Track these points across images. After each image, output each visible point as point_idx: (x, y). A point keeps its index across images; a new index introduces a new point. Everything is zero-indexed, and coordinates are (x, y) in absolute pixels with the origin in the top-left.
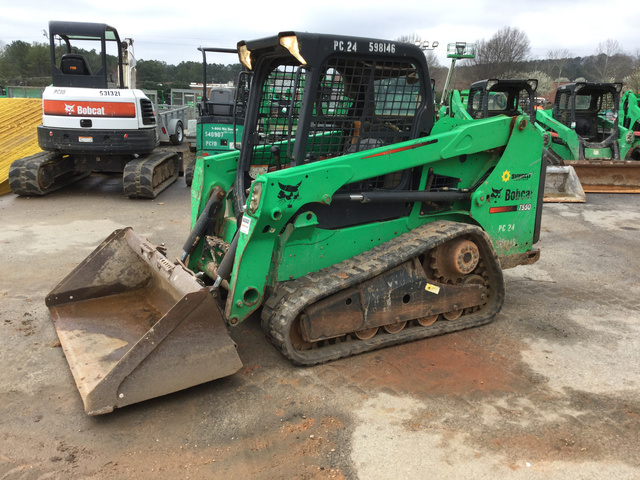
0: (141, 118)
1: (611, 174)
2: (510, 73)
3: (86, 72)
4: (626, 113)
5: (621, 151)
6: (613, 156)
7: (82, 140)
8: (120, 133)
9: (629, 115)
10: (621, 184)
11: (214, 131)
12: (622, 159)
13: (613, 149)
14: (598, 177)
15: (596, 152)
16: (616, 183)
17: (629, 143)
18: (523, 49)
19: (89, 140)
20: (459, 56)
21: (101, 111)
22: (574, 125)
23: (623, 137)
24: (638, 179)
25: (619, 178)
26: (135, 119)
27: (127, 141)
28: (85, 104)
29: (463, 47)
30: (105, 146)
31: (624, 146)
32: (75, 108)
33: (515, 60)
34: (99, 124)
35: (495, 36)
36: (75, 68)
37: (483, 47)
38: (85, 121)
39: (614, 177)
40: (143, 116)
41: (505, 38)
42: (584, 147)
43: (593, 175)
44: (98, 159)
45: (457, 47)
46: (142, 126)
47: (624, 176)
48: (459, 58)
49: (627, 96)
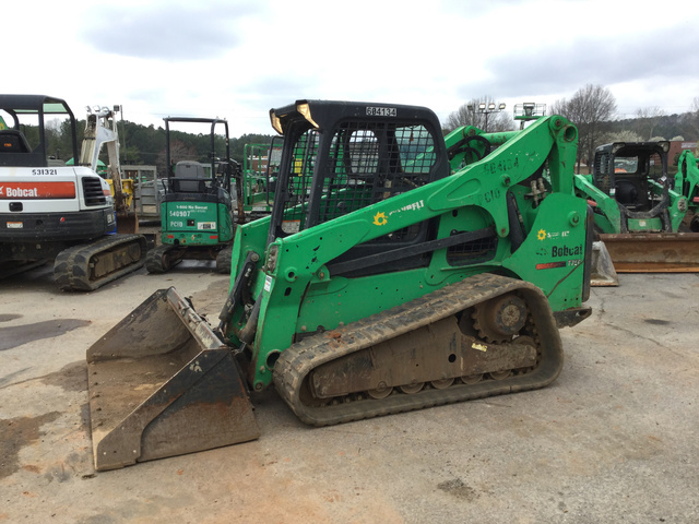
0: (82, 199)
1: (661, 250)
2: (595, 134)
3: (24, 149)
4: (685, 176)
5: (673, 221)
6: (664, 228)
7: (11, 225)
8: (55, 216)
9: (689, 178)
10: (674, 260)
11: (180, 210)
12: (675, 230)
13: (663, 218)
14: (645, 252)
15: (642, 224)
16: (669, 260)
17: (682, 211)
18: (608, 108)
19: (19, 225)
20: (528, 117)
21: (33, 192)
22: (613, 191)
23: (674, 205)
24: (695, 254)
25: (672, 254)
26: (76, 200)
27: (63, 226)
28: (14, 185)
29: (532, 108)
30: (37, 232)
31: (676, 214)
32: (4, 190)
33: (600, 119)
34: (30, 207)
35: (577, 95)
36: (9, 145)
37: (564, 106)
38: (14, 204)
39: (665, 252)
40: (86, 195)
41: (587, 97)
42: (627, 217)
43: (638, 251)
44: (39, 247)
45: (525, 108)
46: (84, 207)
47: (677, 250)
48: (528, 120)
49: (685, 156)
